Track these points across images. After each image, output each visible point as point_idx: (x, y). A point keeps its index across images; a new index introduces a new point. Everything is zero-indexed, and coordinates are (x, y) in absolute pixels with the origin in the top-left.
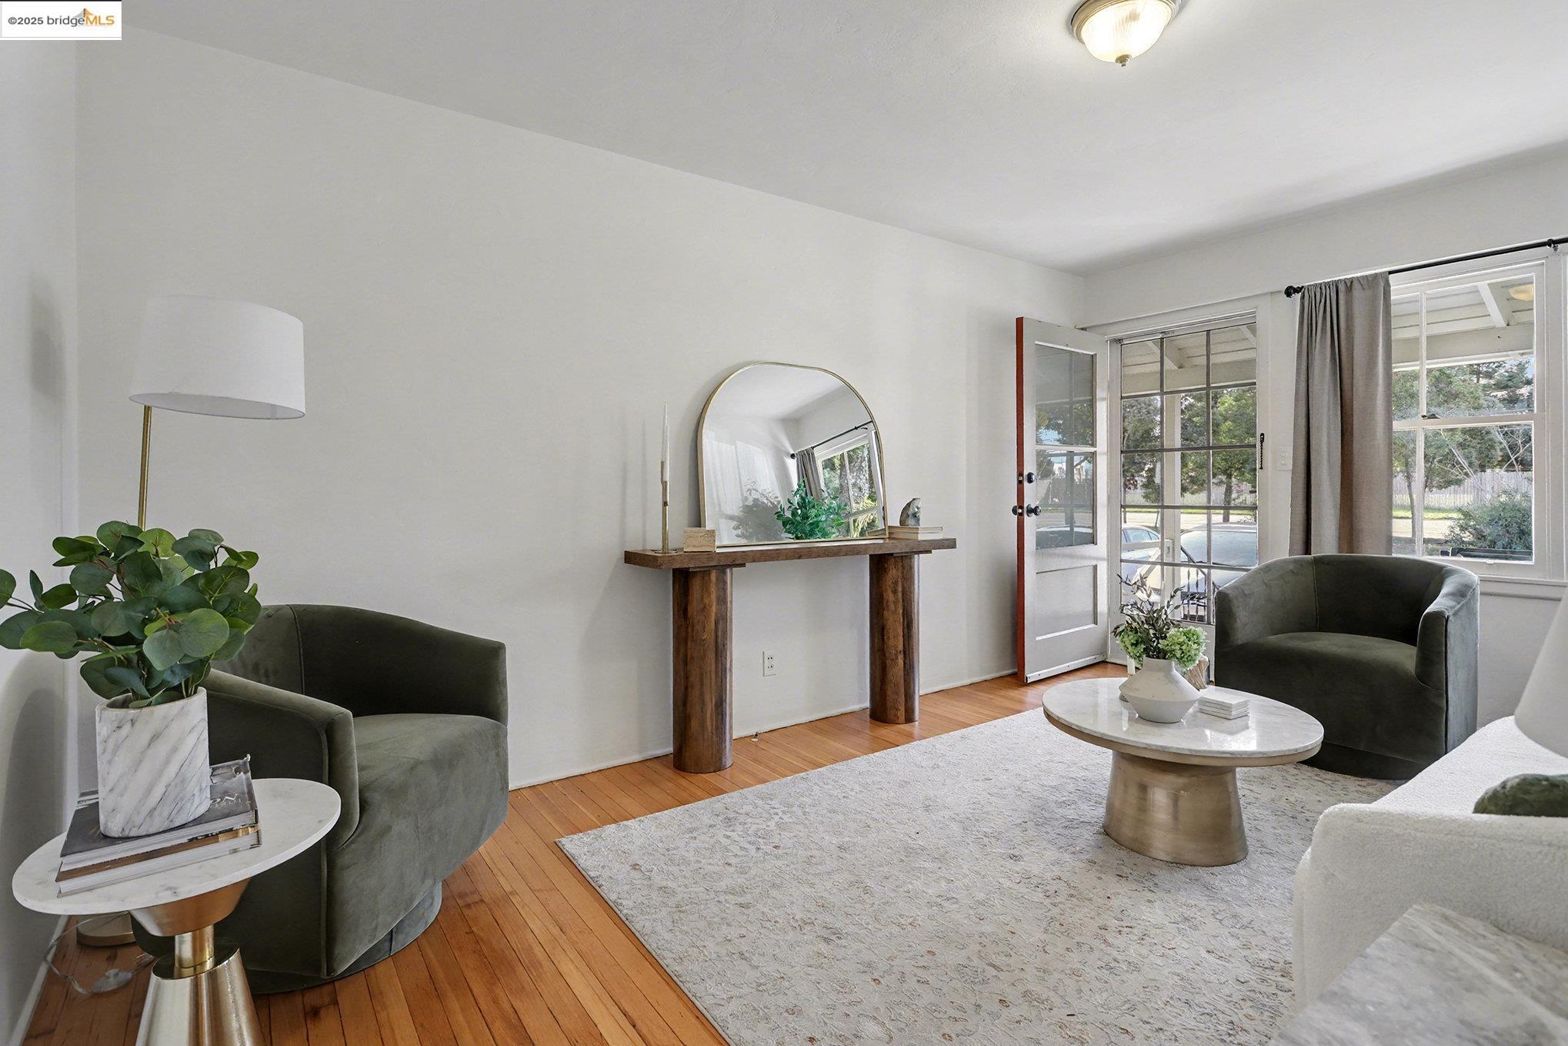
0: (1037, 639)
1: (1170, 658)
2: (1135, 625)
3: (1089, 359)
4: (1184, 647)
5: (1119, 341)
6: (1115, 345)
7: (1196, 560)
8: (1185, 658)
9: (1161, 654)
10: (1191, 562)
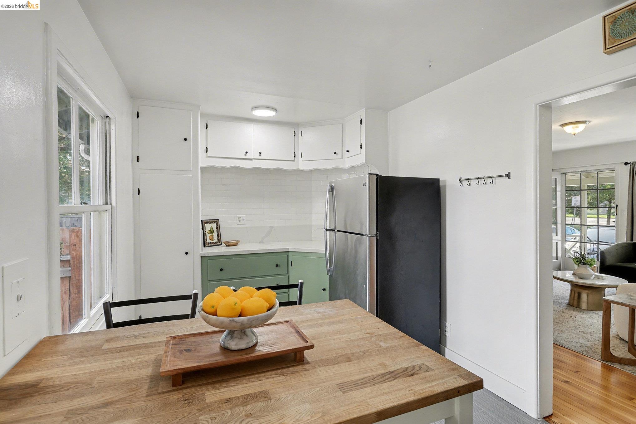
0: (553, 261)
1: (587, 265)
2: (577, 257)
3: (555, 179)
4: (591, 262)
5: (565, 173)
6: (563, 175)
7: (592, 240)
8: (591, 265)
9: (585, 264)
10: (591, 242)
